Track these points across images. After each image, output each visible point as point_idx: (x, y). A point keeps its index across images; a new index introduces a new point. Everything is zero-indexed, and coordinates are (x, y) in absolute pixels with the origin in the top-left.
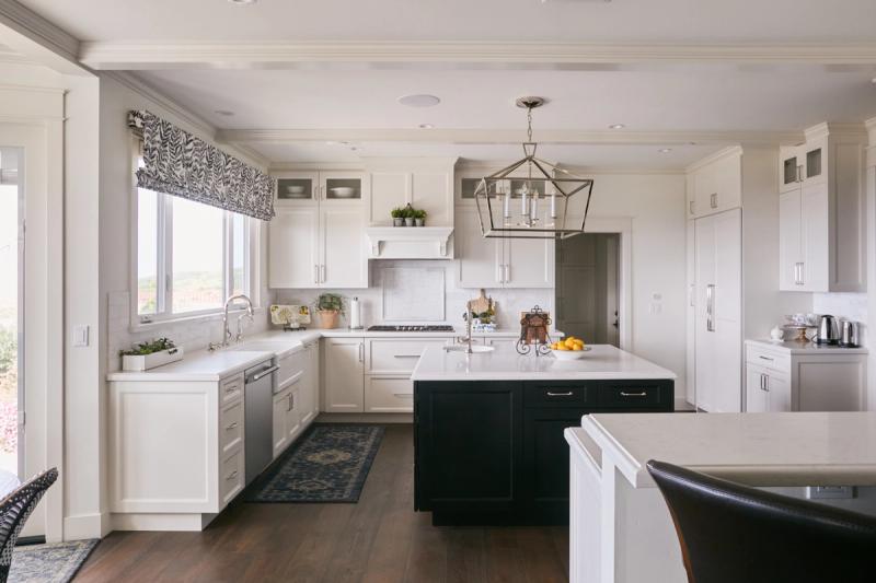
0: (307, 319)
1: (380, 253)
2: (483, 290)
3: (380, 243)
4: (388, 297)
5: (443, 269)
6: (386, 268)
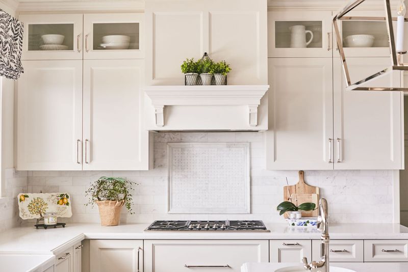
0: (67, 212)
1: (165, 123)
2: (302, 173)
3: (166, 107)
4: (174, 183)
5: (248, 144)
6: (171, 144)
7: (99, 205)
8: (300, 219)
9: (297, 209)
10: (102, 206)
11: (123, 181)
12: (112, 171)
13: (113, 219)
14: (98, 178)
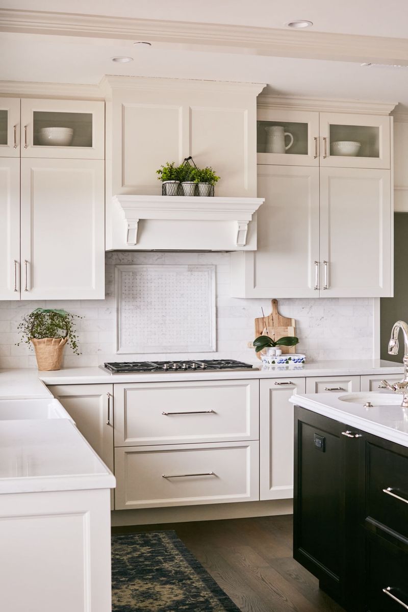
2: (275, 302)
3: (140, 222)
4: (124, 315)
5: (214, 267)
6: (121, 266)
8: (280, 356)
9: (274, 345)
10: (42, 346)
11: (63, 313)
12: (45, 301)
13: (56, 362)
14: (32, 310)
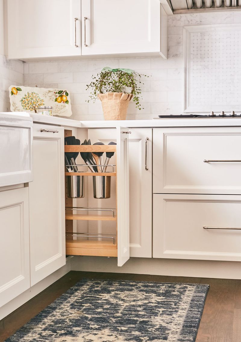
0: (67, 111)
4: (192, 75)
6: (188, 27)
7: (101, 99)
11: (129, 72)
